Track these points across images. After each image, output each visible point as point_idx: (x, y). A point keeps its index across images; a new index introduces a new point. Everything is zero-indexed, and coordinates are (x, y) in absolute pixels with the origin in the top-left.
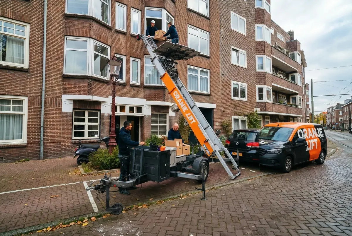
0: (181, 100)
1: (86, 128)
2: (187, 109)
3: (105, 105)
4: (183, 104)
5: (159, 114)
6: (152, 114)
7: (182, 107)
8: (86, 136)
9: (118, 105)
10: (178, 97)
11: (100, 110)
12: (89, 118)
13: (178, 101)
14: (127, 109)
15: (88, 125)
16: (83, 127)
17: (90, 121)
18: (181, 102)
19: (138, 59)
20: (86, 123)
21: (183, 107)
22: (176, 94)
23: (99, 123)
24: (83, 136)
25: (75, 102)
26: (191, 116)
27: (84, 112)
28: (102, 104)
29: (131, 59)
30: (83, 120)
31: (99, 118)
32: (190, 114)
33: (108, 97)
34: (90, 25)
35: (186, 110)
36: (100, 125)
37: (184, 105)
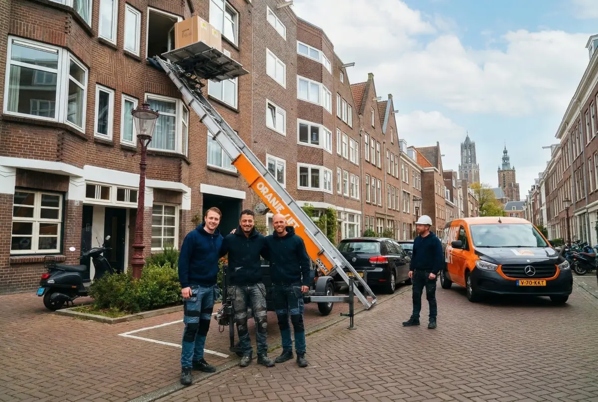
0: (271, 195)
1: (36, 228)
2: (283, 208)
3: (78, 184)
4: (276, 201)
5: (164, 205)
6: (153, 205)
7: (273, 205)
8: (35, 249)
9: (98, 185)
10: (265, 190)
11: (64, 194)
12: (42, 209)
13: (267, 197)
14: (113, 193)
15: (40, 224)
16: (28, 228)
17: (44, 214)
18: (271, 199)
19: (135, 99)
20: (36, 220)
21: (276, 206)
22: (261, 186)
23: (59, 220)
24: (29, 247)
25: (21, 172)
26: (291, 218)
27: (33, 195)
28: (71, 181)
29: (124, 98)
30: (29, 213)
31: (60, 208)
32: (288, 215)
33: (83, 166)
34: (66, 23)
35: (281, 209)
36: (63, 224)
37: (278, 202)
